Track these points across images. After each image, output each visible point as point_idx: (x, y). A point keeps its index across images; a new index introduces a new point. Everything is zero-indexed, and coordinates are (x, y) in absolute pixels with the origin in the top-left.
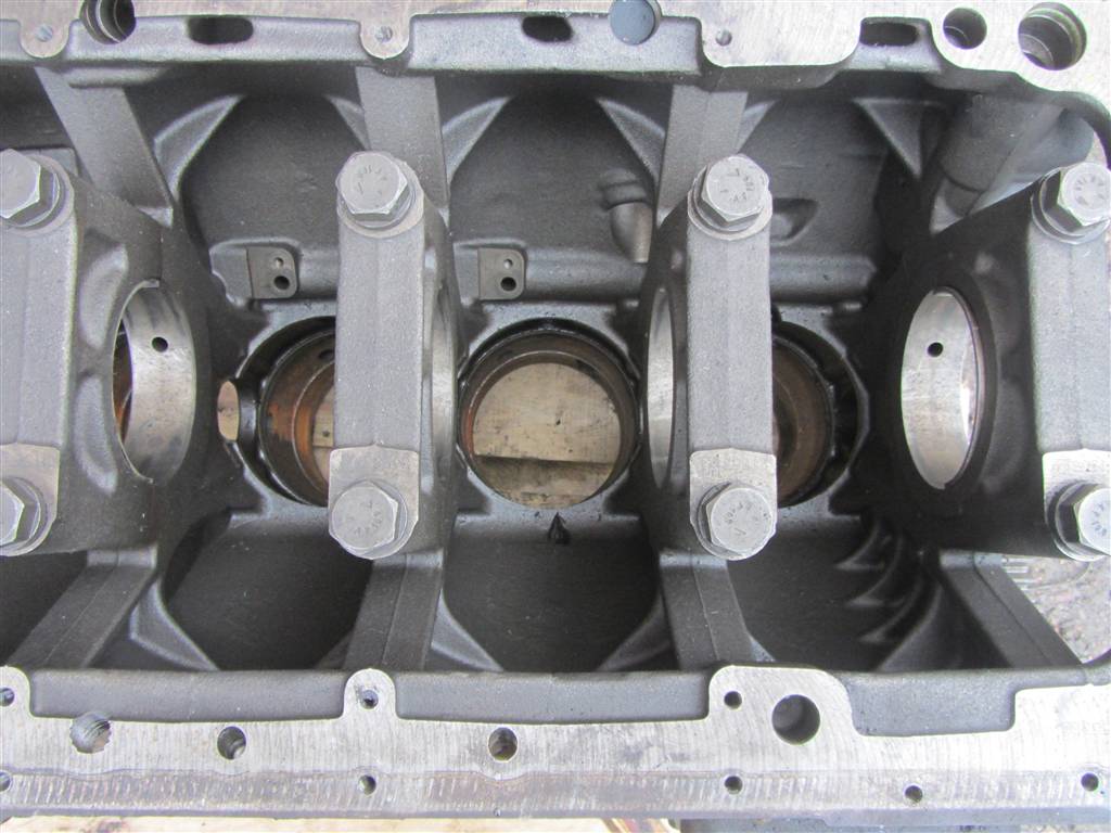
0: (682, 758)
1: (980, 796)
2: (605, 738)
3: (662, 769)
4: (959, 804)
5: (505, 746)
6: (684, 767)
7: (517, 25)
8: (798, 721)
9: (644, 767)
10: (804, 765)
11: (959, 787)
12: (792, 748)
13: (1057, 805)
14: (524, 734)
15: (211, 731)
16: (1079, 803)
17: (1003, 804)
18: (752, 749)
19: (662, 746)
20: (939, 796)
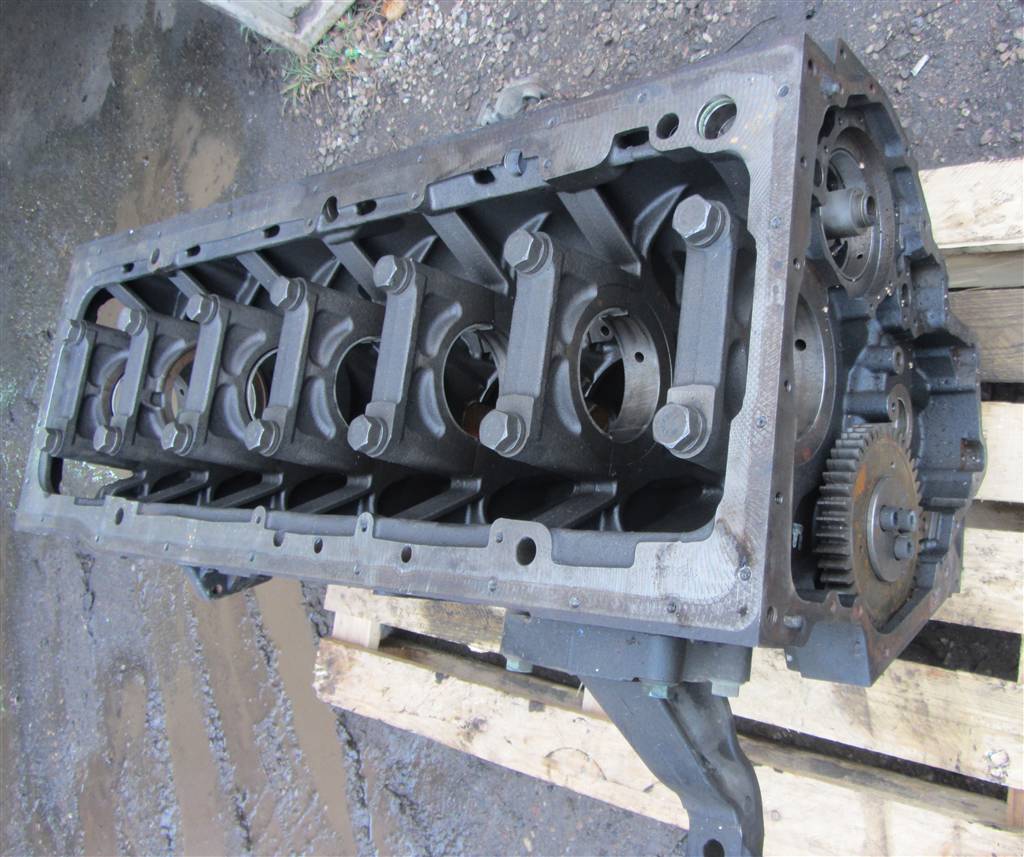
0: (473, 568)
1: (610, 608)
2: (446, 553)
3: (465, 574)
4: (597, 612)
5: (406, 556)
6: (475, 573)
7: (471, 179)
8: (527, 551)
9: (458, 572)
10: (525, 578)
11: (598, 601)
12: (521, 568)
13: (650, 619)
14: (416, 549)
15: (311, 540)
16: (663, 620)
17: (620, 615)
18: (504, 567)
19: (466, 561)
20: (588, 605)
